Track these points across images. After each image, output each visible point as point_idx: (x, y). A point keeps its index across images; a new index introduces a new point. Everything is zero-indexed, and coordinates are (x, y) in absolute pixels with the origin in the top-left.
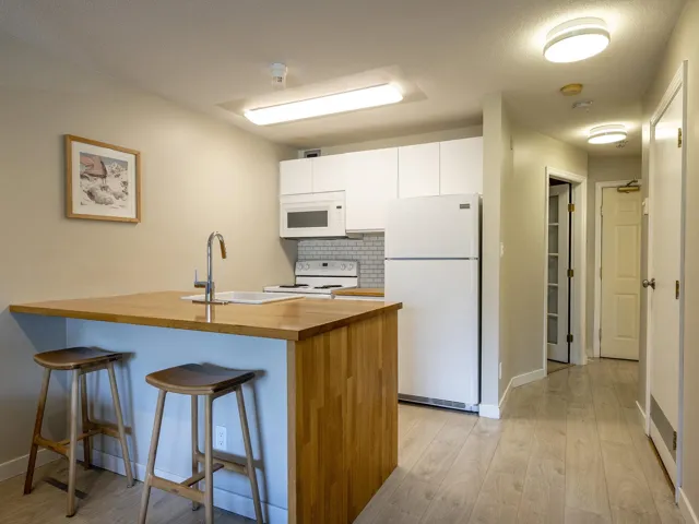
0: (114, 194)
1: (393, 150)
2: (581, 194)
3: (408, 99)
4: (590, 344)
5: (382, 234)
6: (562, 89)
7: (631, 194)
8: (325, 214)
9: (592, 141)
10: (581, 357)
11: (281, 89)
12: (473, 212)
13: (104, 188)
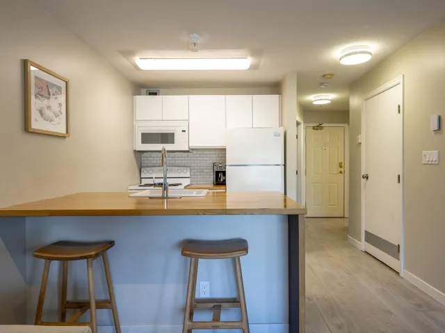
0: (54, 113)
1: (223, 97)
2: (301, 131)
5: (225, 149)
6: (324, 76)
7: (319, 131)
8: (173, 135)
9: (314, 103)
11: (196, 51)
12: (281, 139)
13: (49, 108)
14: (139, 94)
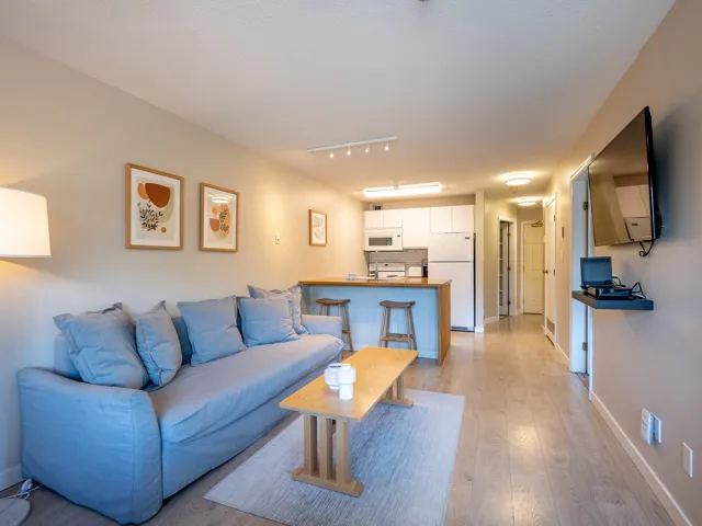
0: (321, 233)
1: (428, 209)
2: (514, 229)
3: (443, 189)
4: (519, 307)
5: (427, 249)
7: (538, 228)
8: (391, 239)
9: (520, 205)
10: (514, 312)
12: (471, 241)
13: (319, 231)
14: (368, 209)
